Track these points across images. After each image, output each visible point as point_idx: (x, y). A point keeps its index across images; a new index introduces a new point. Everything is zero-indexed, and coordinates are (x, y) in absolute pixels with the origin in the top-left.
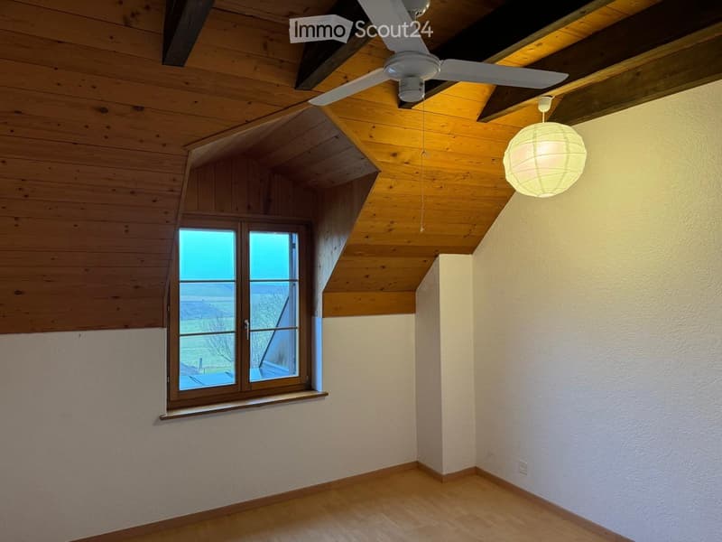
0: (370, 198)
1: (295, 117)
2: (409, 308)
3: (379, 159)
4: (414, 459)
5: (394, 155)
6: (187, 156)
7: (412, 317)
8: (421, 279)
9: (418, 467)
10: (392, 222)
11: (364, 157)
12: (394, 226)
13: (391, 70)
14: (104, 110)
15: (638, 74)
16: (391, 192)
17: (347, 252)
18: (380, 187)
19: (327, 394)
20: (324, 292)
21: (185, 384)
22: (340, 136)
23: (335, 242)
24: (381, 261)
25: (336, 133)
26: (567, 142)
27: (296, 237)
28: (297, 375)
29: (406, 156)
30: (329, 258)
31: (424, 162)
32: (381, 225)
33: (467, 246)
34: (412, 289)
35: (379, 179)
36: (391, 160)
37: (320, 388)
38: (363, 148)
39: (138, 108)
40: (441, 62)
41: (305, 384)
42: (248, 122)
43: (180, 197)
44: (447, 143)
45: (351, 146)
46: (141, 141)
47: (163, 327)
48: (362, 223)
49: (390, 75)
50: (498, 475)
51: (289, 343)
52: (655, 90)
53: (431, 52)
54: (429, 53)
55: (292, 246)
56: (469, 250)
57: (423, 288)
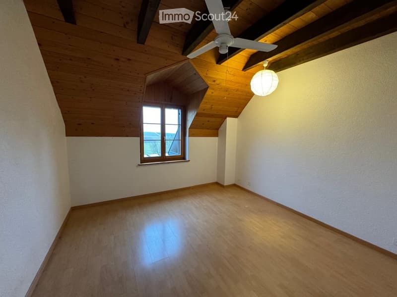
0: (205, 96)
1: (182, 66)
2: (216, 135)
3: (209, 82)
4: (216, 181)
5: (214, 81)
6: (146, 78)
7: (217, 138)
8: (221, 125)
9: (217, 183)
10: (212, 105)
11: (204, 81)
12: (213, 107)
13: (217, 42)
14: (118, 60)
15: (298, 54)
16: (213, 94)
17: (197, 115)
18: (209, 92)
19: (189, 161)
20: (189, 128)
21: (145, 156)
22: (196, 74)
23: (193, 112)
24: (208, 119)
25: (195, 72)
26: (273, 76)
27: (180, 111)
28: (180, 154)
29: (217, 82)
30: (191, 117)
31: (224, 84)
32: (208, 106)
33: (236, 115)
34: (218, 129)
35: (208, 90)
36: (213, 83)
37: (187, 159)
38: (204, 78)
39: (129, 60)
40: (234, 39)
41: (183, 158)
42: (165, 67)
43: (143, 93)
44: (232, 78)
45: (200, 77)
46: (131, 72)
47: (138, 137)
48: (202, 105)
49: (216, 44)
50: (241, 186)
51: (178, 144)
52: (303, 60)
53: (232, 34)
54: (230, 34)
55: (179, 114)
56: (236, 116)
57: (221, 129)
